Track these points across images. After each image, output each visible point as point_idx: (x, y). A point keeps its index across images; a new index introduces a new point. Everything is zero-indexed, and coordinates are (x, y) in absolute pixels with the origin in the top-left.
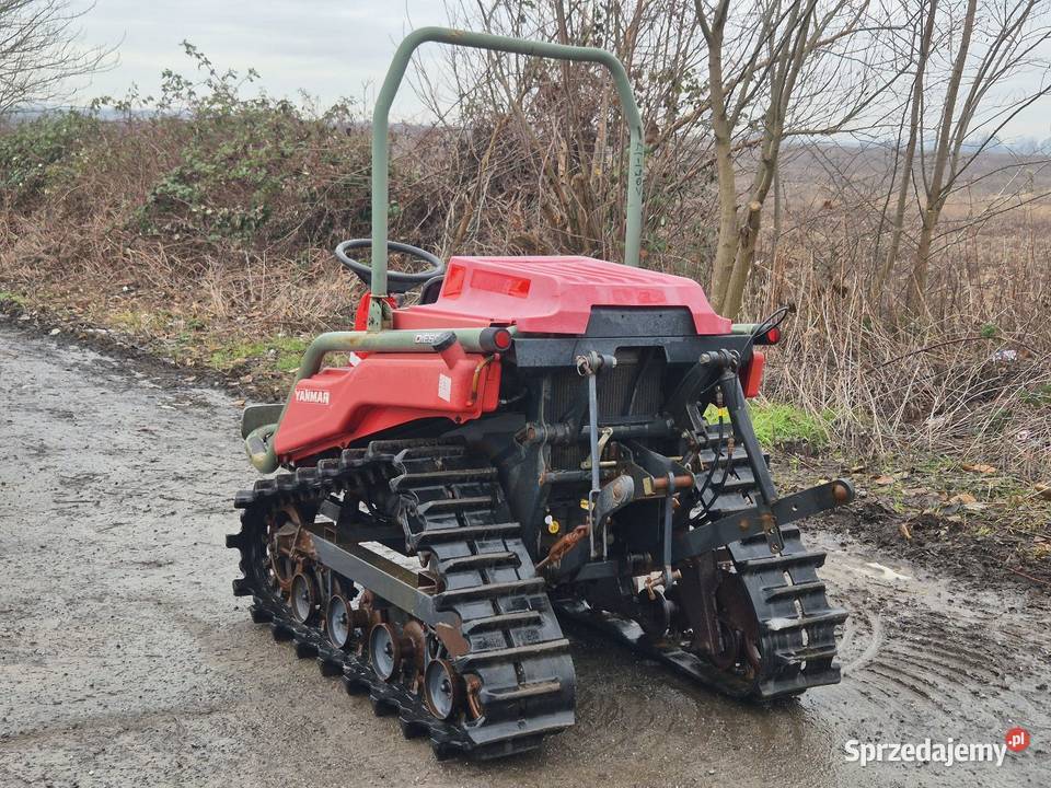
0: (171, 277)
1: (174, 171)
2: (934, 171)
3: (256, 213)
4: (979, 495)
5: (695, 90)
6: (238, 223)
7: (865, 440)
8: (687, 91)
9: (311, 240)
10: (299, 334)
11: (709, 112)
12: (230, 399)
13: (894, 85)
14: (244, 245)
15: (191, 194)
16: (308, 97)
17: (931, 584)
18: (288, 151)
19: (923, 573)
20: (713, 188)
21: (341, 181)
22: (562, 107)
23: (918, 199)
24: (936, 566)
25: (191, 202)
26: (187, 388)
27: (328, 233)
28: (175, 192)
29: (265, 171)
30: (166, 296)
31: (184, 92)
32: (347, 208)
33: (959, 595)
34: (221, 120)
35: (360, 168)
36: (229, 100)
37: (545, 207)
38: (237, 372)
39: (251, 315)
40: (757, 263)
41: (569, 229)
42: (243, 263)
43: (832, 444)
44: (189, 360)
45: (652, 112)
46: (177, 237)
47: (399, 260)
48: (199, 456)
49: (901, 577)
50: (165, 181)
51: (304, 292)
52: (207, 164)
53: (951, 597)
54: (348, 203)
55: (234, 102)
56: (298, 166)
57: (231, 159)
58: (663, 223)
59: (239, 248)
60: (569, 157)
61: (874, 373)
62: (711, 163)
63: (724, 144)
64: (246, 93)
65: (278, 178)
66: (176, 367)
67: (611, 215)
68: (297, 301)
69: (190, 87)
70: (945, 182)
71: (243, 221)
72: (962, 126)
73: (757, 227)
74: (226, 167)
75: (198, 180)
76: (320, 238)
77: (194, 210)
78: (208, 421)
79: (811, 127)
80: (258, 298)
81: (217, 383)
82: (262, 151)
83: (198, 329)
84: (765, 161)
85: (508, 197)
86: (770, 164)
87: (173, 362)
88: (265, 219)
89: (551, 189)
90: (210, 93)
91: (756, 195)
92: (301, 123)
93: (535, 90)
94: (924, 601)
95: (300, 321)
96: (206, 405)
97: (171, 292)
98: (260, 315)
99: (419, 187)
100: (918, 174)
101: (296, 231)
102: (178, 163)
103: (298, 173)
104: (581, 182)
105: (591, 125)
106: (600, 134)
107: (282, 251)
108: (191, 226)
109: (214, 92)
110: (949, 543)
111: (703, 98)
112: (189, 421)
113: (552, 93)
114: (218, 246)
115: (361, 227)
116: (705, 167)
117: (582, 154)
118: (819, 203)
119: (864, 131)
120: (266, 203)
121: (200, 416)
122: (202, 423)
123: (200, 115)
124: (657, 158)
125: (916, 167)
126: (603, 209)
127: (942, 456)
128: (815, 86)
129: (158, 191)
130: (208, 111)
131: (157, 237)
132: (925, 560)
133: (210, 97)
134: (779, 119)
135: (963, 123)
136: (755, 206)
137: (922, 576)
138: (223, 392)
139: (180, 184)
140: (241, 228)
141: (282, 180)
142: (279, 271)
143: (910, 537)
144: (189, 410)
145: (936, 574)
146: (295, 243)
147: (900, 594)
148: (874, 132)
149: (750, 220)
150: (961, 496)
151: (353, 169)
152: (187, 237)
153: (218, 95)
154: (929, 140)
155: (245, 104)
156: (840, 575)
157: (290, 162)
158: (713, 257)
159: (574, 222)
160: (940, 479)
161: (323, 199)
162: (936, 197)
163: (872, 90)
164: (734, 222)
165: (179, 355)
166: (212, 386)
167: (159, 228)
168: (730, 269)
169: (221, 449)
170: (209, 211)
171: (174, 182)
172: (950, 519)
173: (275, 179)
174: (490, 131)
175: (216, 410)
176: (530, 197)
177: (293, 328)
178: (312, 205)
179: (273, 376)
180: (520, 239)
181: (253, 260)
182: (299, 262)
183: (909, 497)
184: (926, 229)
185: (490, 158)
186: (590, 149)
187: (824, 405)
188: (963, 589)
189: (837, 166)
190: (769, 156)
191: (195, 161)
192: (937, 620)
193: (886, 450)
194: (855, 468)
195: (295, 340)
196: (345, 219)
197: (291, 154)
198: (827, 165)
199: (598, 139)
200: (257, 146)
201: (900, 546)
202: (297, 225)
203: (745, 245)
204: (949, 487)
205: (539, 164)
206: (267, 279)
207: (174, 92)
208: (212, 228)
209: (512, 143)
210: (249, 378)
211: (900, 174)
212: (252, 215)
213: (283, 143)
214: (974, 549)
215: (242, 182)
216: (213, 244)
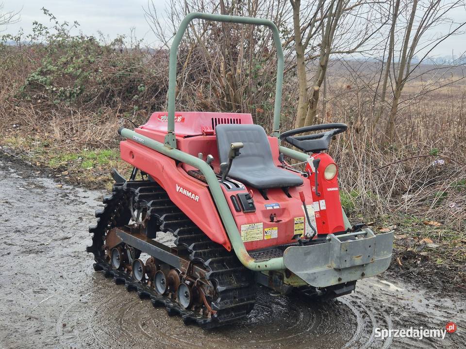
0: (36, 120)
1: (38, 69)
2: (399, 71)
3: (77, 90)
4: (435, 238)
5: (286, 32)
6: (68, 95)
7: (374, 209)
8: (282, 32)
9: (103, 103)
10: (94, 149)
11: (293, 42)
12: (55, 183)
13: (380, 30)
14: (71, 105)
15: (46, 81)
16: (102, 34)
17: (415, 294)
18: (92, 60)
19: (410, 287)
20: (295, 79)
21: (117, 75)
22: (222, 39)
23: (392, 85)
24: (417, 282)
25: (46, 84)
26: (35, 177)
27: (111, 99)
28: (38, 80)
29: (81, 70)
30: (33, 130)
31: (44, 32)
32: (121, 88)
33: (431, 301)
34: (61, 46)
35: (126, 68)
36: (65, 36)
37: (213, 88)
38: (61, 169)
39: (73, 139)
40: (317, 116)
41: (225, 99)
42: (70, 114)
43: (356, 209)
44: (38, 163)
45: (265, 42)
46: (39, 101)
47: (145, 113)
48: (32, 218)
49: (399, 289)
50: (33, 74)
51: (99, 128)
52: (54, 66)
53: (427, 302)
54: (121, 85)
55: (68, 37)
56: (95, 67)
57: (65, 64)
58: (270, 96)
59: (68, 107)
60: (226, 64)
61: (376, 172)
62: (294, 67)
63: (301, 57)
64: (73, 33)
65: (87, 73)
66: (31, 166)
67: (245, 92)
68: (95, 132)
69: (46, 30)
70: (404, 77)
71: (70, 93)
72: (412, 50)
73: (317, 99)
74: (63, 68)
75: (50, 74)
76: (108, 102)
77: (47, 88)
78: (41, 196)
79: (341, 50)
80: (77, 131)
81: (50, 175)
82: (79, 60)
83: (46, 146)
84: (322, 66)
85: (197, 83)
86: (324, 67)
87: (31, 164)
88: (81, 93)
89: (217, 79)
90: (56, 32)
91: (317, 83)
92: (99, 47)
93: (210, 32)
94: (413, 305)
95: (97, 142)
96: (42, 187)
97: (36, 127)
98: (77, 139)
99: (155, 78)
100: (392, 73)
101: (96, 98)
102: (40, 66)
103: (96, 70)
104: (231, 76)
105: (236, 48)
106: (240, 52)
107: (89, 108)
108: (46, 96)
109: (58, 32)
110: (422, 268)
111: (290, 36)
112: (32, 197)
113: (217, 32)
114: (58, 105)
115: (127, 97)
116: (291, 69)
117: (232, 62)
118: (345, 86)
119: (367, 52)
120: (82, 85)
121: (38, 194)
122: (38, 198)
123: (51, 43)
124: (268, 65)
125: (391, 70)
126: (241, 89)
127: (413, 216)
128: (343, 30)
129: (30, 79)
130: (54, 41)
131: (30, 101)
132: (411, 278)
133: (56, 35)
134: (328, 45)
135: (413, 48)
136: (316, 88)
137: (410, 289)
138: (53, 179)
139: (41, 75)
140: (70, 97)
141: (89, 74)
142: (87, 118)
143: (401, 265)
144: (33, 190)
145: (417, 287)
146: (96, 104)
147: (400, 301)
148: (371, 52)
149: (314, 95)
150: (425, 240)
151: (123, 69)
152: (44, 101)
153: (60, 33)
154: (397, 56)
155: (73, 38)
156: (367, 288)
157: (92, 65)
158: (295, 113)
159: (228, 95)
160: (413, 230)
161: (109, 83)
162: (400, 84)
163: (370, 33)
164: (306, 97)
165: (34, 160)
166: (48, 177)
167: (31, 97)
168: (304, 119)
169: (44, 213)
170: (54, 89)
171: (38, 75)
172: (422, 254)
173: (85, 74)
174: (188, 51)
175: (47, 190)
176: (207, 83)
177: (92, 146)
178: (103, 86)
179: (79, 172)
180: (202, 103)
181: (75, 112)
182: (97, 113)
183: (398, 240)
184: (395, 99)
185: (188, 64)
186: (236, 60)
187: (352, 189)
188: (433, 297)
189: (354, 69)
190: (323, 64)
191: (48, 65)
192: (422, 318)
193: (384, 213)
194: (369, 223)
195: (93, 152)
196: (120, 93)
197: (94, 62)
198: (349, 68)
199: (239, 55)
200: (78, 58)
201: (396, 269)
202: (96, 96)
203: (312, 108)
204: (418, 234)
205: (210, 67)
206: (81, 122)
207: (39, 32)
208: (56, 97)
209: (199, 57)
210: (66, 173)
211: (384, 72)
212: (75, 91)
213: (89, 56)
214: (436, 273)
215: (70, 74)
216: (56, 105)
